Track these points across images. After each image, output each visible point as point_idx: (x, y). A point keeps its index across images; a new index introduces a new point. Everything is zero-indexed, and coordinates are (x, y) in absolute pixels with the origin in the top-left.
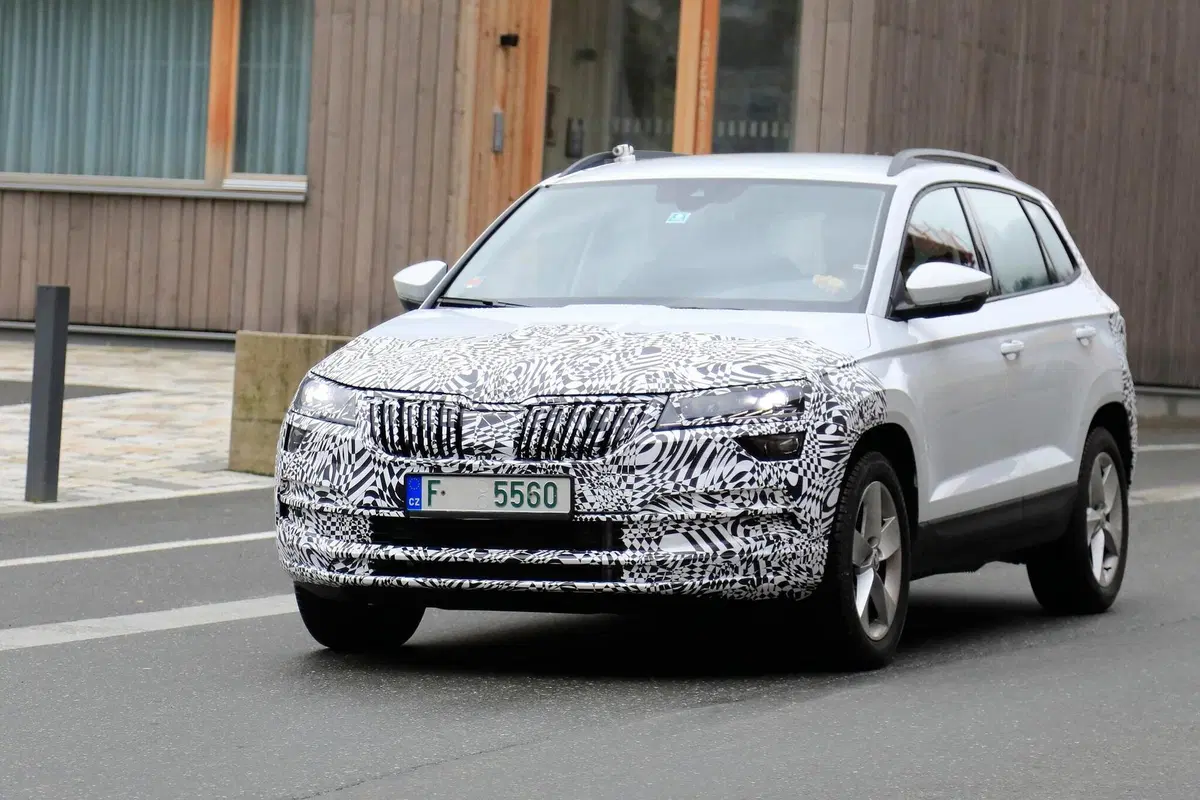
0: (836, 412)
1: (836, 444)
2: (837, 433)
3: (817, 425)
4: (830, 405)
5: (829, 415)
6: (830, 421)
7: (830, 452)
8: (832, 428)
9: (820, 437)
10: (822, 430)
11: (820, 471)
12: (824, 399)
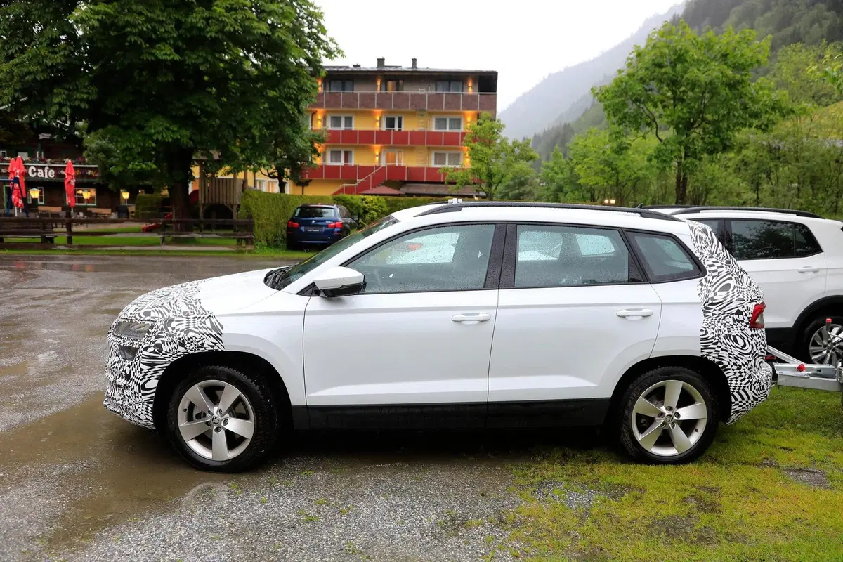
0: (159, 341)
1: (153, 358)
2: (153, 352)
3: (145, 346)
4: (158, 337)
5: (154, 342)
6: (153, 345)
7: (146, 361)
8: (151, 349)
9: (144, 353)
10: (146, 349)
11: (139, 370)
12: (156, 334)
